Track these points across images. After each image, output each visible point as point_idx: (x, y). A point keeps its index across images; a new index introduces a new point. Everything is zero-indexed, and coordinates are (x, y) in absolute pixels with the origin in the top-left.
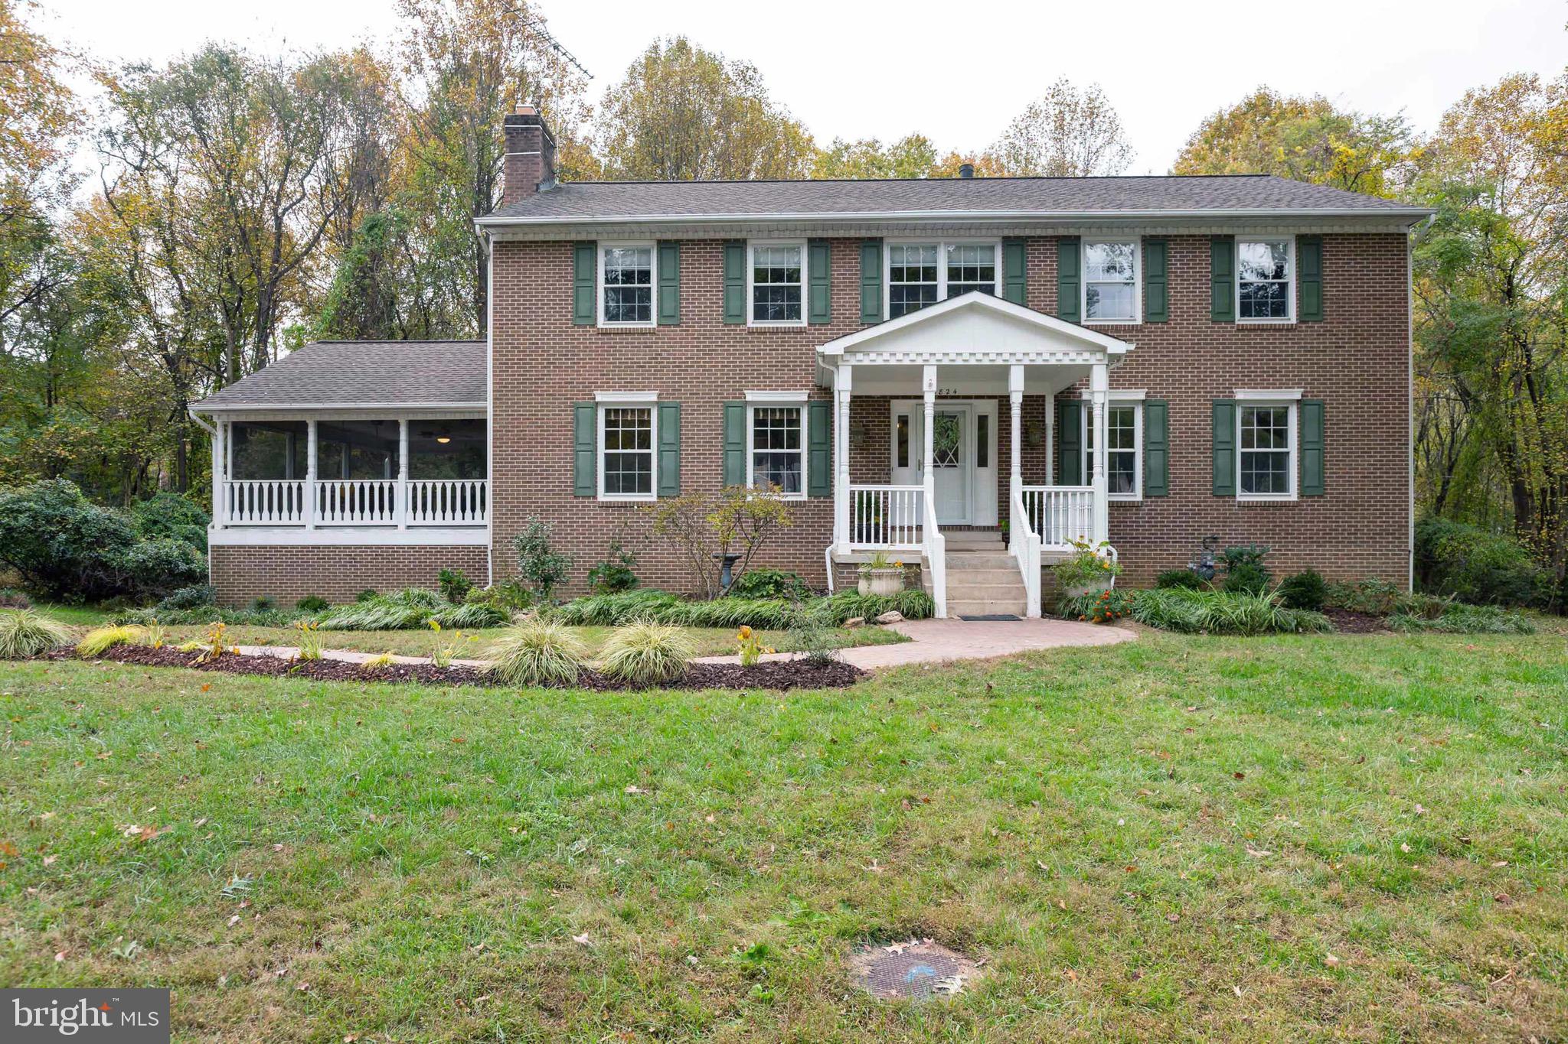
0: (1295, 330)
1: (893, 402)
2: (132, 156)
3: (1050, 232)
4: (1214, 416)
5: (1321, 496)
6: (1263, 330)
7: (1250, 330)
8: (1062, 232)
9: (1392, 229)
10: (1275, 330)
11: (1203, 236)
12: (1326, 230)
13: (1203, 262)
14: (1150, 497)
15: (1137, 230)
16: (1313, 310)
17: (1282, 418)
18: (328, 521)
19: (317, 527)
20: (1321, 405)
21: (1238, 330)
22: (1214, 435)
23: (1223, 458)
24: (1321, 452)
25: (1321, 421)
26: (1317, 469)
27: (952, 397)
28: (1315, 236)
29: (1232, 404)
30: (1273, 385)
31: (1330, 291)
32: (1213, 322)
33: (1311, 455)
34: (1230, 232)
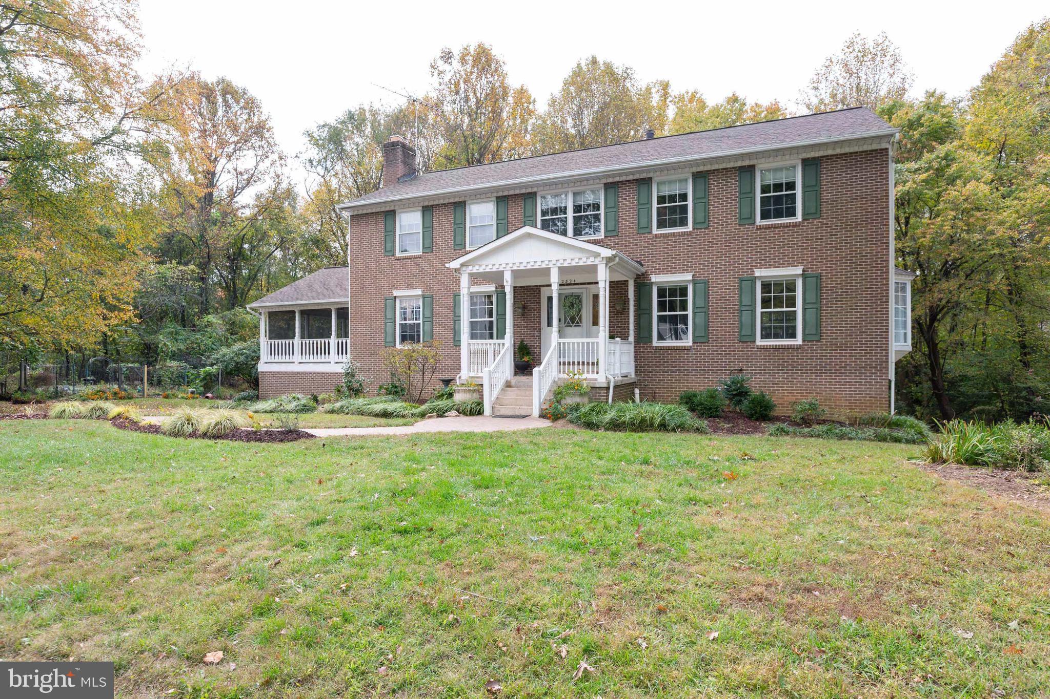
0: (799, 226)
1: (542, 289)
2: (321, 170)
3: (630, 178)
4: (741, 289)
5: (819, 341)
6: (775, 228)
7: (766, 228)
8: (637, 176)
9: (875, 146)
10: (784, 227)
11: (733, 168)
12: (821, 153)
13: (734, 184)
14: (697, 343)
15: (687, 169)
16: (813, 210)
17: (791, 288)
18: (304, 360)
19: (300, 363)
20: (819, 277)
21: (758, 229)
22: (741, 301)
23: (746, 316)
24: (819, 310)
25: (819, 288)
26: (814, 321)
27: (574, 284)
28: (814, 159)
29: (753, 280)
30: (783, 265)
31: (826, 196)
32: (740, 225)
33: (811, 313)
34: (751, 163)
